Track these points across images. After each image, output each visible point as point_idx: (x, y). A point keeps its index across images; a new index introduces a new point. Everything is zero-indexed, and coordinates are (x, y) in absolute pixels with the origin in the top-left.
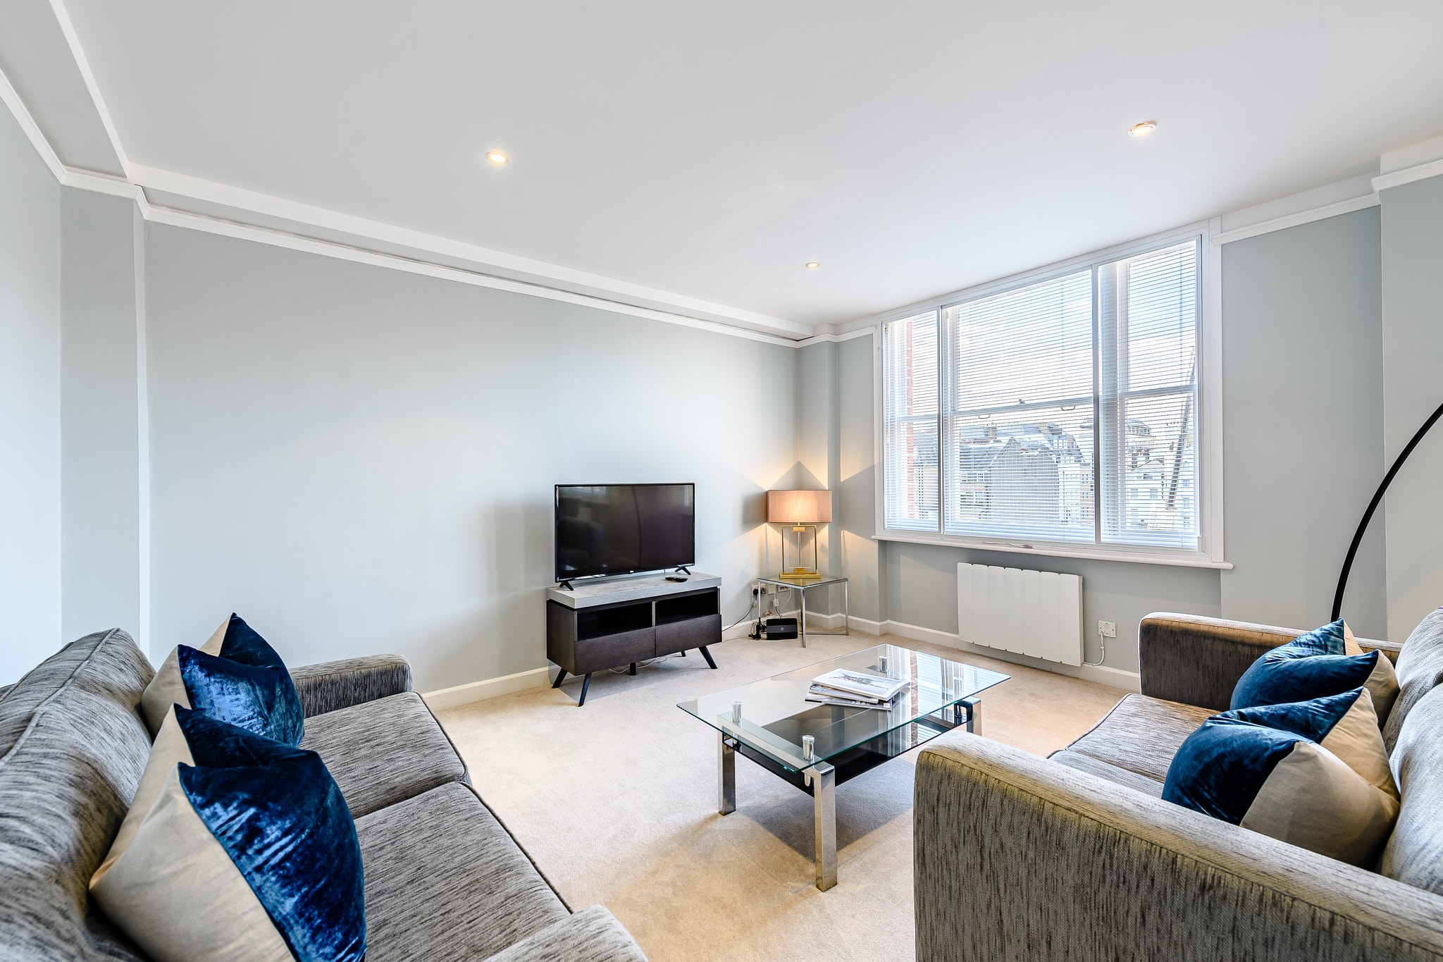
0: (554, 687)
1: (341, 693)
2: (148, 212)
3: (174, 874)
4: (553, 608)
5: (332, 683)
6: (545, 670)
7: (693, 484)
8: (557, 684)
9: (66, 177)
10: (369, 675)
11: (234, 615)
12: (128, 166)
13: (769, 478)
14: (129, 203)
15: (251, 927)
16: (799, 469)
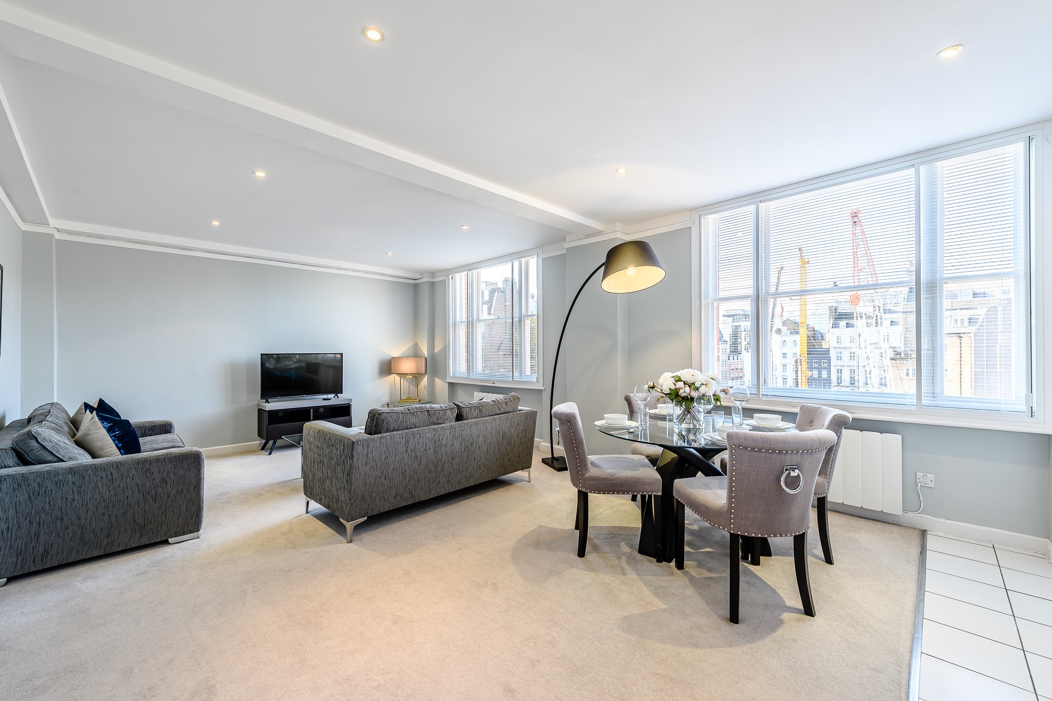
0: (261, 450)
1: (143, 432)
2: (58, 236)
3: (94, 433)
4: (261, 411)
5: (139, 428)
6: (259, 442)
7: (342, 354)
8: (263, 449)
9: (24, 227)
10: (155, 426)
11: (100, 398)
12: (52, 221)
13: (395, 351)
14: (52, 235)
15: (111, 447)
16: (416, 346)
